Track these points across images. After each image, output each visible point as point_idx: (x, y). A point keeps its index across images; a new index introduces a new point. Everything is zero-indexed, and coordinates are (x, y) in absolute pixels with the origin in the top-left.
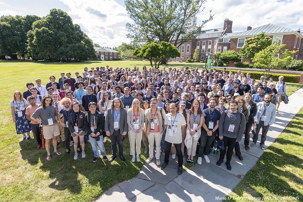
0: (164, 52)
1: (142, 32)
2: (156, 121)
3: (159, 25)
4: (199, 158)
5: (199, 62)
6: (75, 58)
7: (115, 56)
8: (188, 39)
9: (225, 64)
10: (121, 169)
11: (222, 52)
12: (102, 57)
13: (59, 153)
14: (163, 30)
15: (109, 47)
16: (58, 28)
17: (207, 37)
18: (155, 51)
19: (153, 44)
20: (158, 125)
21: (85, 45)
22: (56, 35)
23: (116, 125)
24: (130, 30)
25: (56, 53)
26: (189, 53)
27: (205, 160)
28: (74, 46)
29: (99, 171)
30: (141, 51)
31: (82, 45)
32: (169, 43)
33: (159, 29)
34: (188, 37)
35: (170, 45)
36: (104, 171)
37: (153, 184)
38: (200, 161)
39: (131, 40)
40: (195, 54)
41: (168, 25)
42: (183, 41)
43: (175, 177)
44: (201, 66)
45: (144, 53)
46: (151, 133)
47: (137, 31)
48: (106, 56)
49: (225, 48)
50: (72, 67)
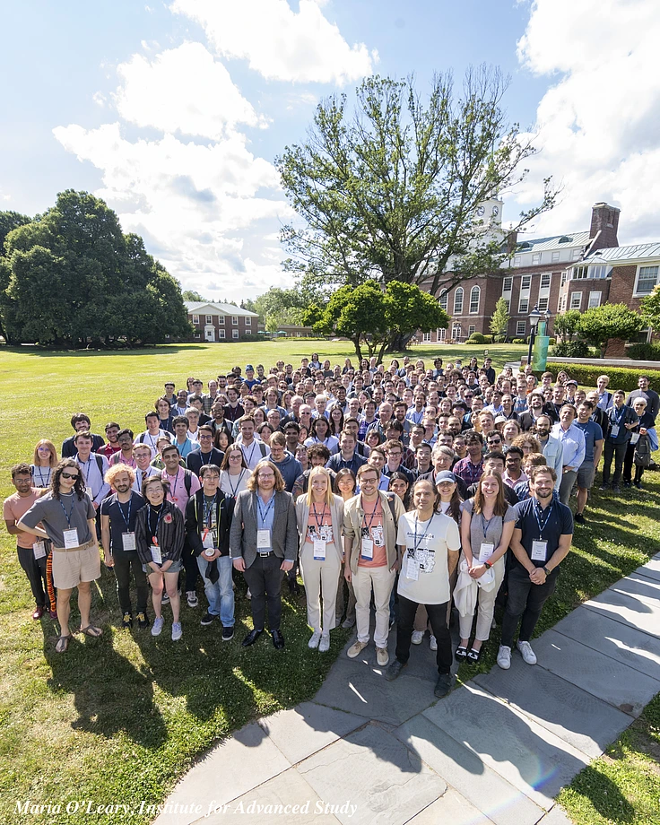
0: (399, 316)
1: (331, 253)
2: (377, 533)
3: (383, 228)
4: (501, 648)
5: (509, 341)
6: (129, 336)
7: (248, 328)
8: (474, 271)
9: (593, 349)
10: (268, 674)
11: (584, 309)
12: (210, 330)
13: (96, 631)
14: (394, 245)
15: (229, 302)
16: (81, 249)
17: (536, 263)
18: (369, 313)
19: (364, 289)
20: (382, 545)
21: (158, 296)
22: (73, 269)
23: (264, 541)
24: (292, 247)
25: (74, 323)
26: (479, 314)
27: (521, 655)
28: (125, 299)
29: (203, 679)
30: (325, 313)
31: (151, 298)
32: (414, 286)
33: (383, 243)
34: (473, 265)
35: (416, 292)
36: (216, 680)
37: (360, 722)
38: (505, 657)
39: (297, 280)
40: (497, 316)
41: (411, 229)
42: (459, 277)
43: (427, 705)
44: (516, 356)
45: (335, 318)
46: (361, 569)
47: (314, 251)
48: (222, 327)
49: (595, 296)
50: (120, 363)
